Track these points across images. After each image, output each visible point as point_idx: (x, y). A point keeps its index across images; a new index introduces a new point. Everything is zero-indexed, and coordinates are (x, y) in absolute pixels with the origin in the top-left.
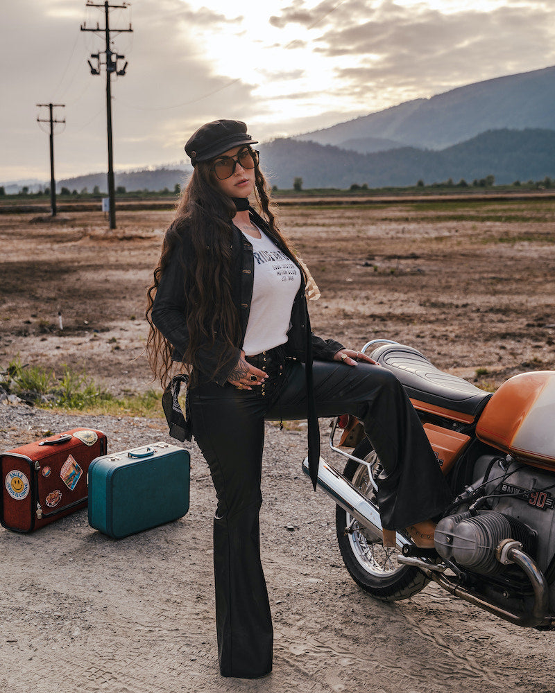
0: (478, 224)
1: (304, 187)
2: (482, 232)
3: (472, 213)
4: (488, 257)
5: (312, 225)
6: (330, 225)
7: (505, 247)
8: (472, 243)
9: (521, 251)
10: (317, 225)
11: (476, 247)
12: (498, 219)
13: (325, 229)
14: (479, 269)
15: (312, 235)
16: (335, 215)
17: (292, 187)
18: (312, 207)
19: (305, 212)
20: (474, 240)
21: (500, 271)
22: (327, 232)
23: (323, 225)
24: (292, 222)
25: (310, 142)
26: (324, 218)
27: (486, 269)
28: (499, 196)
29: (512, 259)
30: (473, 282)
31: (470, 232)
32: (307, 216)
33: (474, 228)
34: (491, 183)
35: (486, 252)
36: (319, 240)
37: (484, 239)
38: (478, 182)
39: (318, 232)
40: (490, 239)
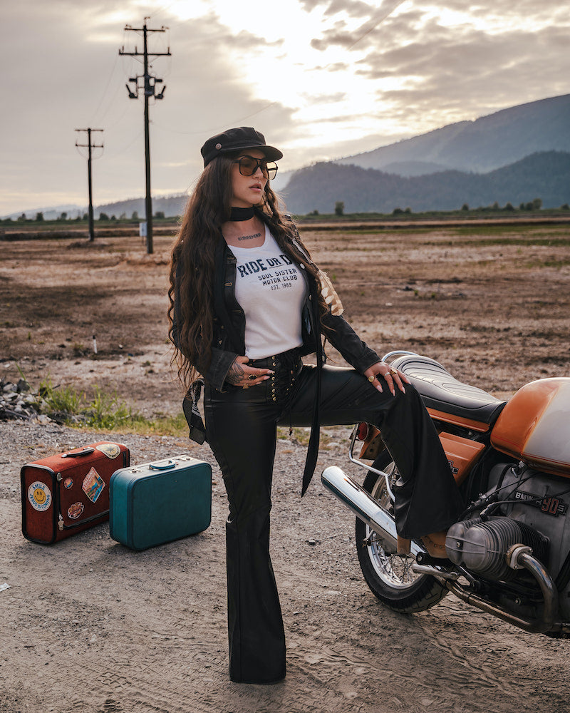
0: (524, 248)
1: (346, 211)
2: (527, 256)
3: (518, 237)
4: (533, 281)
5: (353, 249)
6: (370, 250)
7: (550, 271)
8: (517, 267)
9: (567, 275)
10: (358, 249)
11: (520, 271)
12: (544, 243)
13: (366, 253)
14: (523, 293)
15: (352, 260)
16: (377, 240)
17: (333, 212)
18: (354, 231)
19: (346, 236)
20: (518, 264)
21: (544, 295)
22: (368, 256)
23: (364, 250)
24: (333, 246)
25: (352, 166)
26: (365, 243)
27: (531, 293)
28: (546, 219)
29: (557, 283)
30: (516, 306)
31: (515, 256)
32: (348, 240)
33: (519, 252)
34: (538, 207)
35: (530, 275)
36: (359, 264)
37: (529, 263)
38: (525, 205)
39: (359, 257)
40: (536, 263)
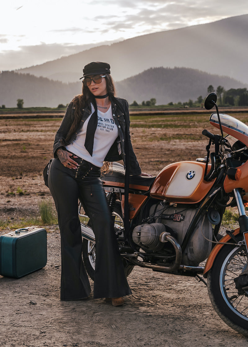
0: (147, 130)
1: (25, 106)
2: (149, 134)
3: (142, 123)
4: (154, 149)
5: (33, 131)
6: (46, 131)
7: (164, 143)
8: (143, 141)
9: (174, 145)
10: (37, 131)
11: (145, 143)
12: (159, 126)
13: (43, 133)
14: (148, 156)
15: (34, 137)
16: (49, 125)
17: (16, 106)
18: (32, 119)
19: (27, 123)
20: (144, 139)
21: (162, 157)
22: (45, 135)
23: (42, 131)
24: (19, 129)
25: (28, 75)
26: (41, 127)
27: (153, 156)
28: (160, 112)
29: (169, 150)
30: (145, 164)
31: (141, 134)
32: (29, 125)
33: (143, 132)
34: (154, 104)
35: (152, 145)
36: (40, 140)
37: (150, 138)
38: (145, 103)
39: (39, 135)
40: (154, 138)
